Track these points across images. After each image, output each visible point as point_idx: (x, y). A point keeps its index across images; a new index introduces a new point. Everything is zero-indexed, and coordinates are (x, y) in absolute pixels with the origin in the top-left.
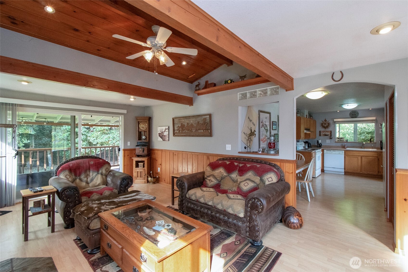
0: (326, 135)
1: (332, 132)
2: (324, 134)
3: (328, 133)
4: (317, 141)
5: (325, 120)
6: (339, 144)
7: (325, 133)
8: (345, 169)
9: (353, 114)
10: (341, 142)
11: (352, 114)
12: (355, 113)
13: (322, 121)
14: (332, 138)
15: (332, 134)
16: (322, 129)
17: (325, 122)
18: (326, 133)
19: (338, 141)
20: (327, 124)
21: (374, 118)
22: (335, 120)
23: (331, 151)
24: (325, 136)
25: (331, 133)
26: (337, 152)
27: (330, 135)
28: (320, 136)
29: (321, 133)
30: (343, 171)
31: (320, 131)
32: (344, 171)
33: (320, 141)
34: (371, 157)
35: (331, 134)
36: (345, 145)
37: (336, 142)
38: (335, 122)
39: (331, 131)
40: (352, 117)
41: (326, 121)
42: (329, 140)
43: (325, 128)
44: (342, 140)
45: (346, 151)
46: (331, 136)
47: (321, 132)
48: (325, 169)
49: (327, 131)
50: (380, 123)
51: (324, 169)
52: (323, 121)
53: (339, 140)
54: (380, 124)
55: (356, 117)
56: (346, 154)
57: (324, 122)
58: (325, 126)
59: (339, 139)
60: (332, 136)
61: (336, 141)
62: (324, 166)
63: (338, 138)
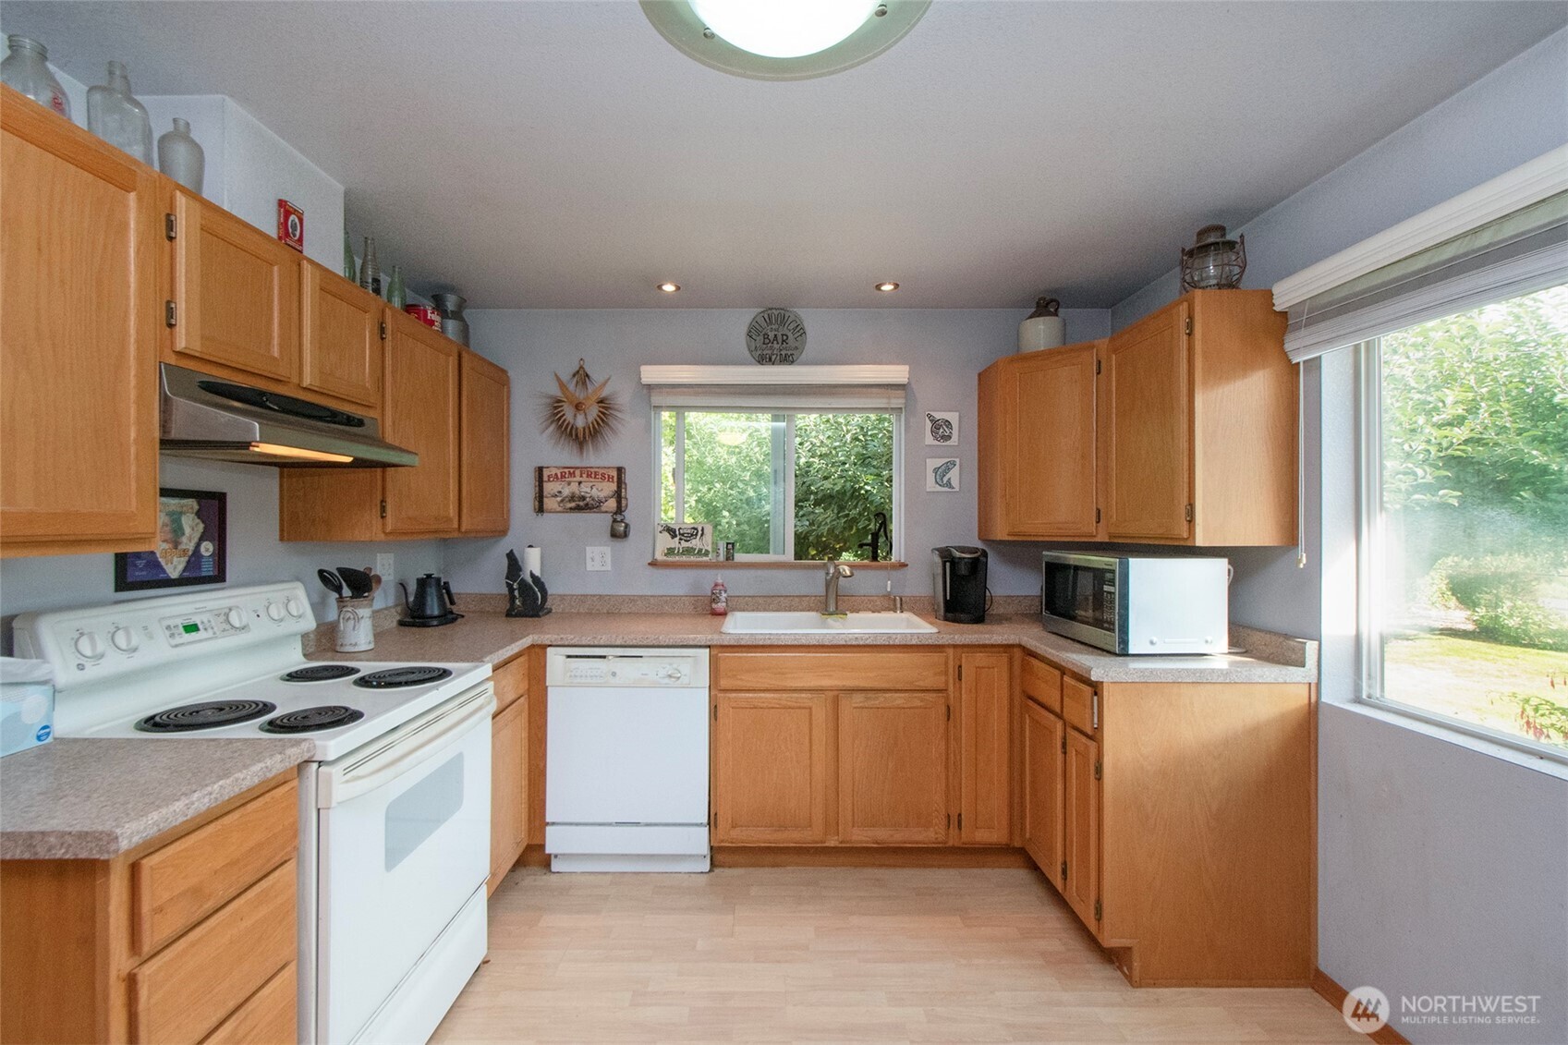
0: (582, 505)
1: (628, 478)
2: (566, 492)
3: (600, 485)
4: (511, 556)
5: (582, 376)
6: (678, 584)
7: (574, 487)
8: (712, 822)
9: (771, 335)
10: (692, 558)
11: (766, 336)
12: (786, 332)
13: (558, 379)
14: (627, 526)
15: (631, 493)
16: (558, 455)
17: (580, 395)
18: (585, 489)
19: (670, 551)
20: (593, 412)
21: (898, 373)
22: (651, 374)
23: (604, 657)
24: (578, 509)
25: (619, 487)
26: (652, 666)
27: (612, 504)
28: (540, 509)
29: (550, 487)
30: (699, 842)
31: (540, 470)
32: (705, 850)
33: (533, 562)
34: (899, 699)
35: (618, 495)
36: (716, 585)
37: (654, 564)
38: (650, 387)
39: (620, 470)
40: (764, 360)
41: (584, 383)
42: (607, 550)
43: (581, 438)
44: (695, 543)
45: (718, 651)
46: (619, 510)
47: (546, 473)
48: (555, 841)
49: (590, 473)
50: (929, 416)
51: (542, 847)
52: (565, 377)
53: (674, 543)
54: (929, 424)
55: (787, 360)
56: (724, 683)
57: (571, 387)
58: (580, 422)
59: (674, 536)
60: (629, 515)
61: (659, 556)
62: (547, 820)
63: (671, 532)
